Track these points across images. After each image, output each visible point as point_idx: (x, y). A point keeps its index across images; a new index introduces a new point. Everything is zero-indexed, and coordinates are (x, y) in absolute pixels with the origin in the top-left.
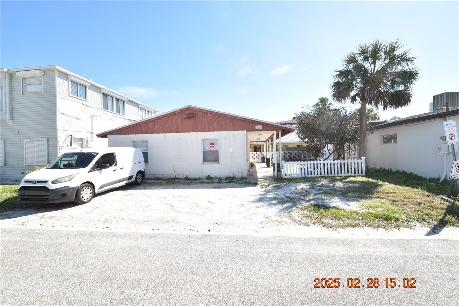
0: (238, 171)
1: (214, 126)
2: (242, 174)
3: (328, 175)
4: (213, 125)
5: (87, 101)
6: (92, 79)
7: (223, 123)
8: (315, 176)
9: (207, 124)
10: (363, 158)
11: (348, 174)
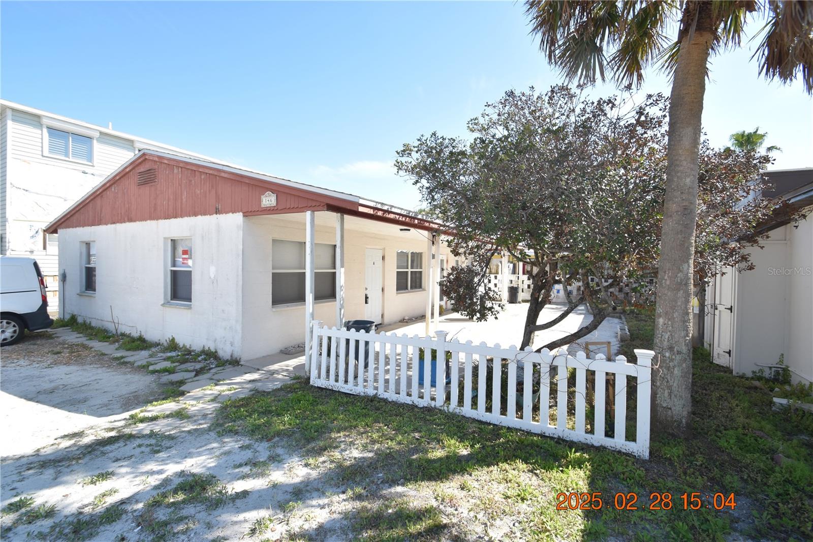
0: (224, 337)
1: (184, 200)
2: (232, 348)
3: (457, 411)
4: (182, 199)
5: (93, 166)
6: (110, 124)
7: (199, 192)
8: (408, 400)
9: (171, 197)
10: (644, 355)
11: (552, 427)
